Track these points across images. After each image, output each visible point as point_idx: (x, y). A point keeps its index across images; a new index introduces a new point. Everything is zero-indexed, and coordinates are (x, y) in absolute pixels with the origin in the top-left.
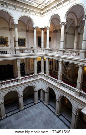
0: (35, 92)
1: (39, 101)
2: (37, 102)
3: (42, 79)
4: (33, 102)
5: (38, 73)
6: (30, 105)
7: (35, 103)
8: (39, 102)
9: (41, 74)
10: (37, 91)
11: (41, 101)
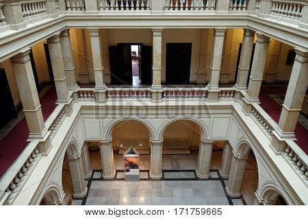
0: (204, 143)
1: (215, 175)
2: (206, 176)
3: (231, 107)
4: (194, 171)
5: (220, 85)
6: (183, 175)
7: (199, 175)
8: (210, 179)
9: (234, 92)
10: (208, 143)
11: (221, 179)
